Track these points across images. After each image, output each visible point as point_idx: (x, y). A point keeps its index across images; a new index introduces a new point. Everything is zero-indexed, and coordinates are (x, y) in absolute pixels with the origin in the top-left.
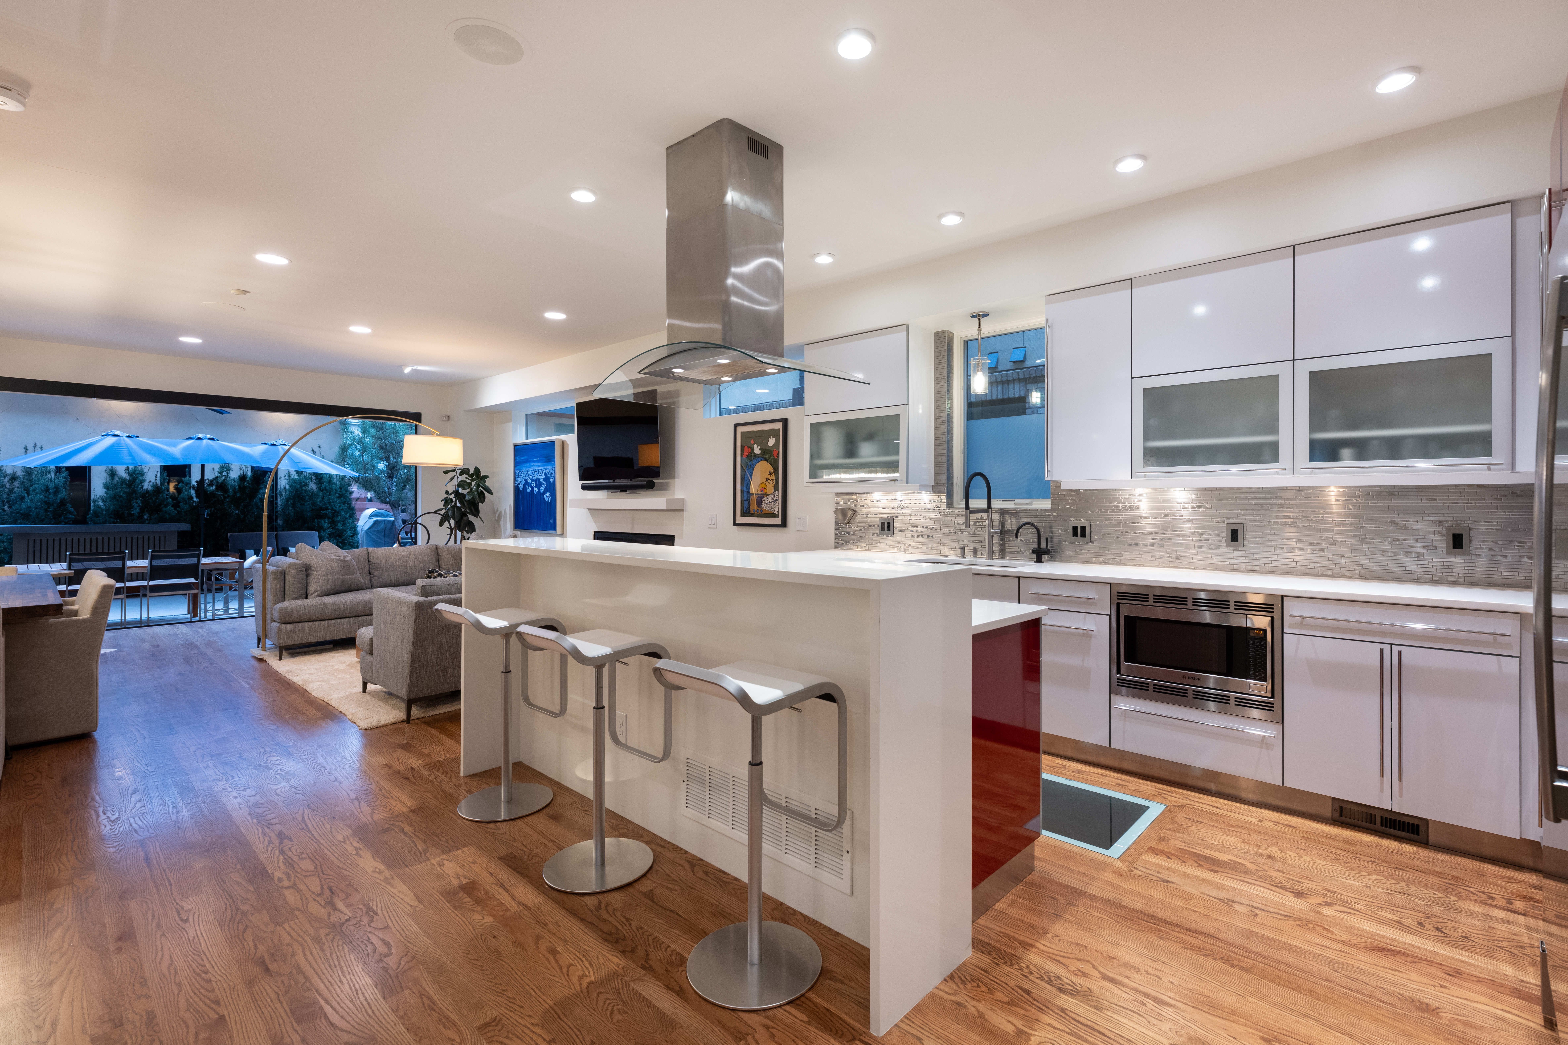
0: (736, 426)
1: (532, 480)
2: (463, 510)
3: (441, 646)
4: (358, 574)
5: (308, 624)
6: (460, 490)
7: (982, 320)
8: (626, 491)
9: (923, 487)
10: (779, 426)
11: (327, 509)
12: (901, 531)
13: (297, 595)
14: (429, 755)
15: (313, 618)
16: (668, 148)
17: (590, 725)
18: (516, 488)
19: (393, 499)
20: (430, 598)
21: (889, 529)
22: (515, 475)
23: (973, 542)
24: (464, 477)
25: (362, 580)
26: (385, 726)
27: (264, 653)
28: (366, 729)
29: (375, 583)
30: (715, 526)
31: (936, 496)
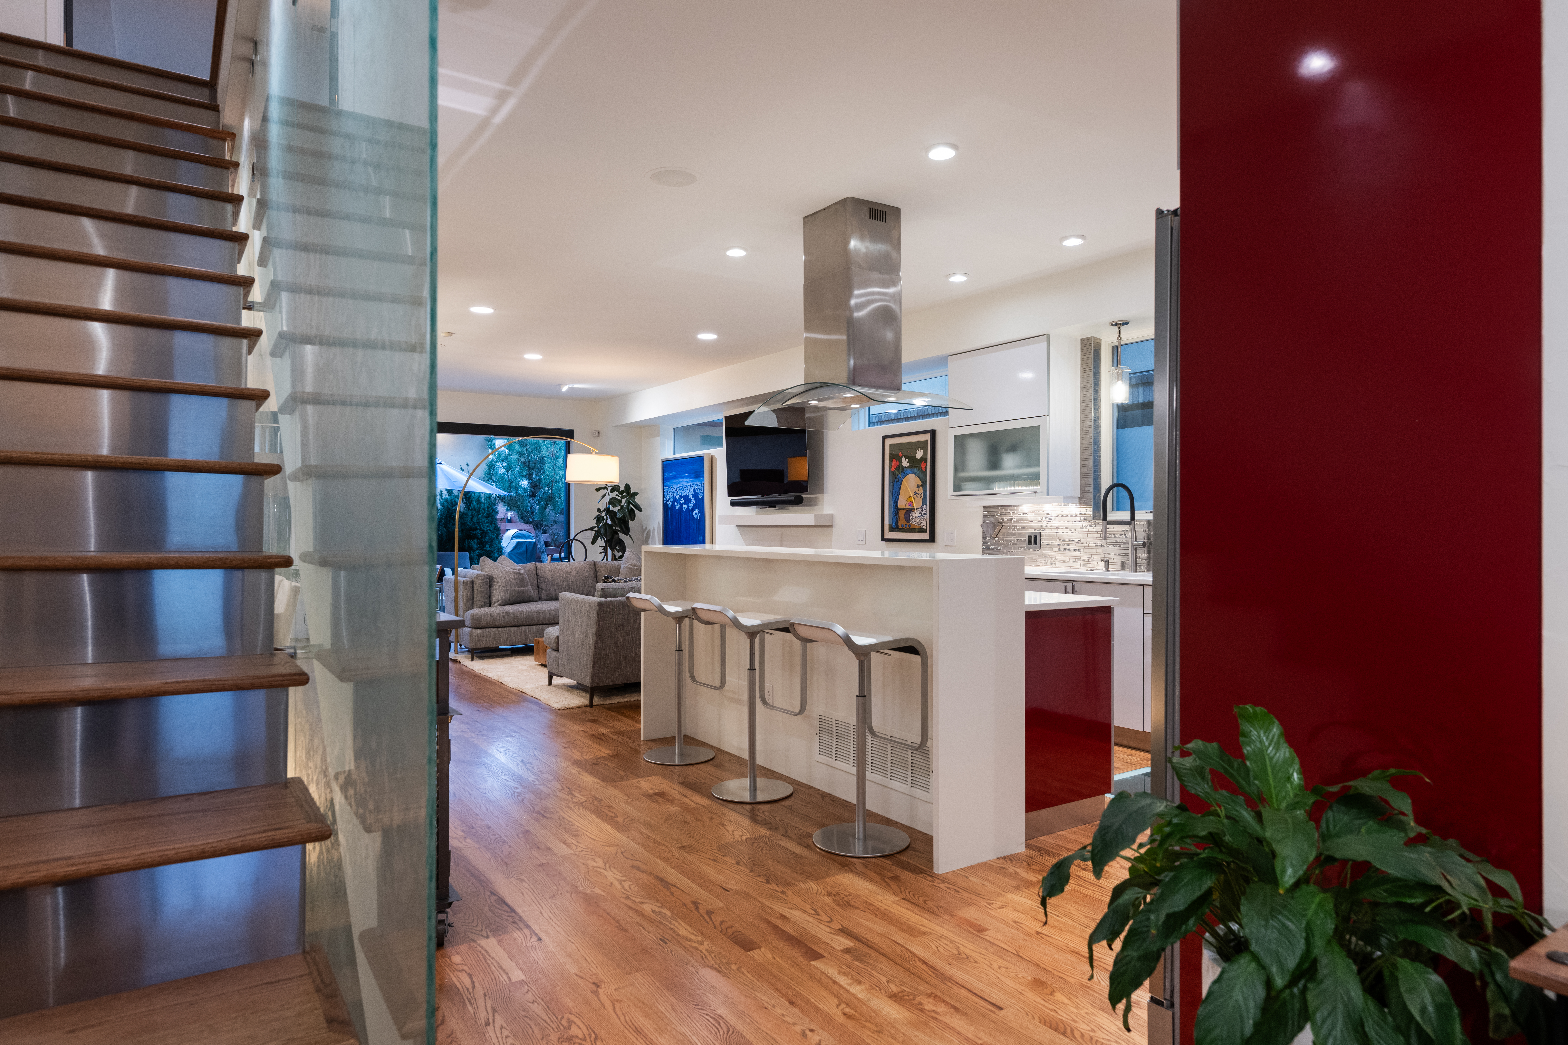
0: (884, 438)
1: (681, 496)
2: (614, 528)
3: (617, 641)
4: (530, 587)
5: (493, 630)
6: (611, 508)
7: (1122, 328)
8: (775, 507)
9: (1067, 500)
10: (927, 437)
11: (476, 529)
12: (1048, 545)
13: (483, 604)
14: (613, 727)
15: (497, 624)
16: (804, 218)
17: (745, 697)
18: (665, 505)
19: (536, 519)
20: (609, 599)
21: (1036, 543)
22: (664, 492)
23: (1119, 554)
24: (615, 494)
25: (533, 593)
26: (573, 708)
27: (457, 655)
28: (559, 709)
29: (543, 596)
30: (864, 542)
31: (1083, 508)
